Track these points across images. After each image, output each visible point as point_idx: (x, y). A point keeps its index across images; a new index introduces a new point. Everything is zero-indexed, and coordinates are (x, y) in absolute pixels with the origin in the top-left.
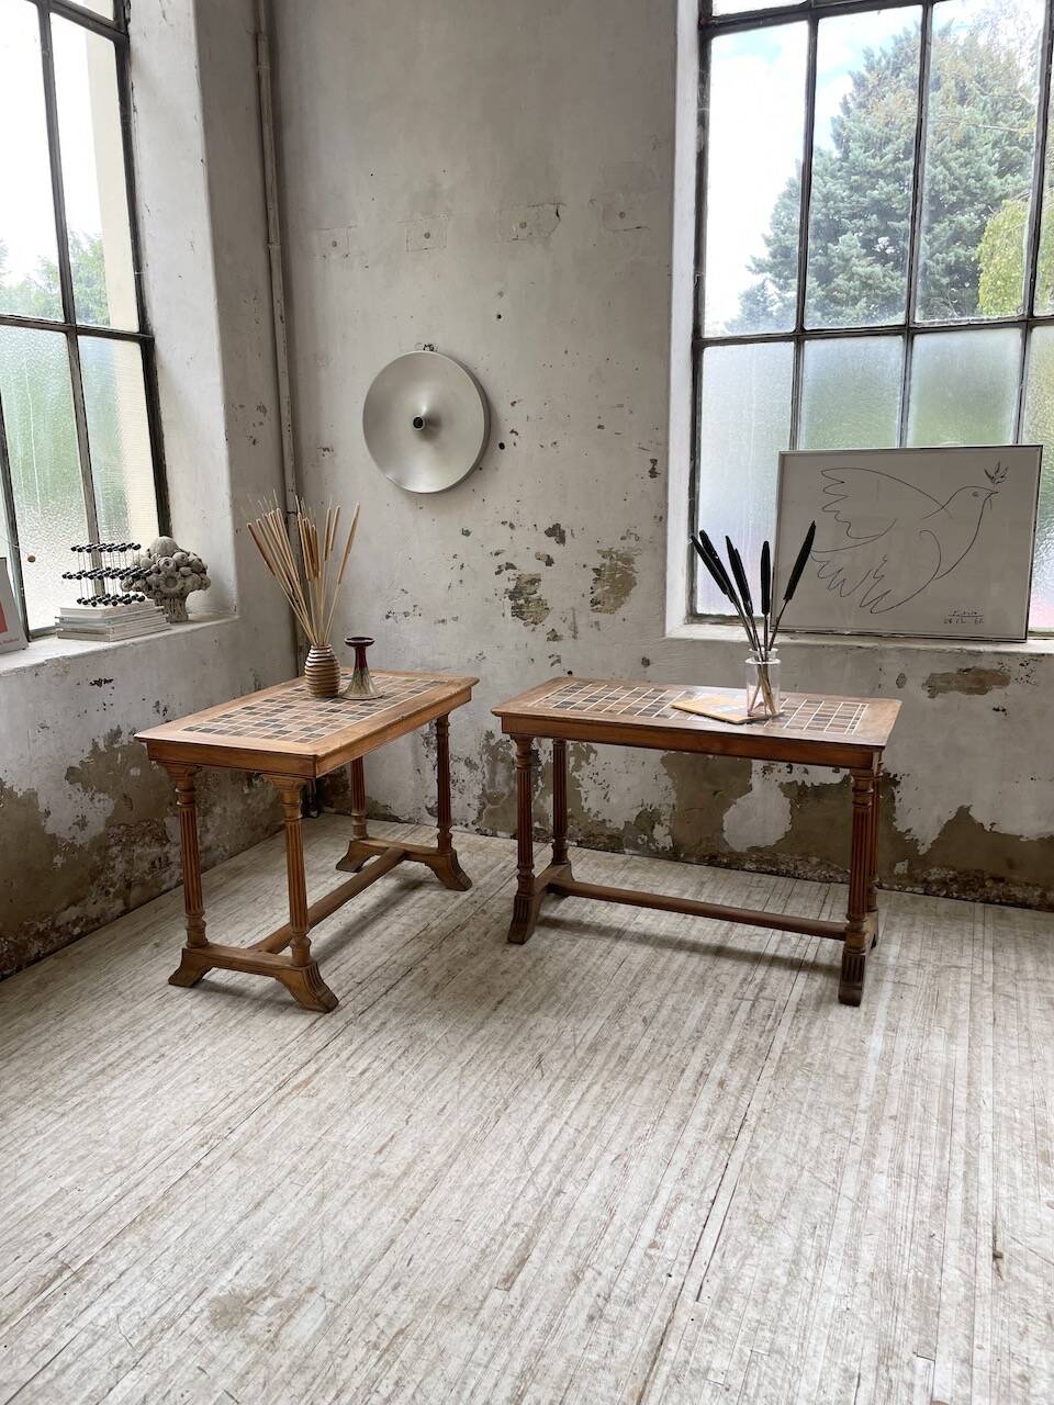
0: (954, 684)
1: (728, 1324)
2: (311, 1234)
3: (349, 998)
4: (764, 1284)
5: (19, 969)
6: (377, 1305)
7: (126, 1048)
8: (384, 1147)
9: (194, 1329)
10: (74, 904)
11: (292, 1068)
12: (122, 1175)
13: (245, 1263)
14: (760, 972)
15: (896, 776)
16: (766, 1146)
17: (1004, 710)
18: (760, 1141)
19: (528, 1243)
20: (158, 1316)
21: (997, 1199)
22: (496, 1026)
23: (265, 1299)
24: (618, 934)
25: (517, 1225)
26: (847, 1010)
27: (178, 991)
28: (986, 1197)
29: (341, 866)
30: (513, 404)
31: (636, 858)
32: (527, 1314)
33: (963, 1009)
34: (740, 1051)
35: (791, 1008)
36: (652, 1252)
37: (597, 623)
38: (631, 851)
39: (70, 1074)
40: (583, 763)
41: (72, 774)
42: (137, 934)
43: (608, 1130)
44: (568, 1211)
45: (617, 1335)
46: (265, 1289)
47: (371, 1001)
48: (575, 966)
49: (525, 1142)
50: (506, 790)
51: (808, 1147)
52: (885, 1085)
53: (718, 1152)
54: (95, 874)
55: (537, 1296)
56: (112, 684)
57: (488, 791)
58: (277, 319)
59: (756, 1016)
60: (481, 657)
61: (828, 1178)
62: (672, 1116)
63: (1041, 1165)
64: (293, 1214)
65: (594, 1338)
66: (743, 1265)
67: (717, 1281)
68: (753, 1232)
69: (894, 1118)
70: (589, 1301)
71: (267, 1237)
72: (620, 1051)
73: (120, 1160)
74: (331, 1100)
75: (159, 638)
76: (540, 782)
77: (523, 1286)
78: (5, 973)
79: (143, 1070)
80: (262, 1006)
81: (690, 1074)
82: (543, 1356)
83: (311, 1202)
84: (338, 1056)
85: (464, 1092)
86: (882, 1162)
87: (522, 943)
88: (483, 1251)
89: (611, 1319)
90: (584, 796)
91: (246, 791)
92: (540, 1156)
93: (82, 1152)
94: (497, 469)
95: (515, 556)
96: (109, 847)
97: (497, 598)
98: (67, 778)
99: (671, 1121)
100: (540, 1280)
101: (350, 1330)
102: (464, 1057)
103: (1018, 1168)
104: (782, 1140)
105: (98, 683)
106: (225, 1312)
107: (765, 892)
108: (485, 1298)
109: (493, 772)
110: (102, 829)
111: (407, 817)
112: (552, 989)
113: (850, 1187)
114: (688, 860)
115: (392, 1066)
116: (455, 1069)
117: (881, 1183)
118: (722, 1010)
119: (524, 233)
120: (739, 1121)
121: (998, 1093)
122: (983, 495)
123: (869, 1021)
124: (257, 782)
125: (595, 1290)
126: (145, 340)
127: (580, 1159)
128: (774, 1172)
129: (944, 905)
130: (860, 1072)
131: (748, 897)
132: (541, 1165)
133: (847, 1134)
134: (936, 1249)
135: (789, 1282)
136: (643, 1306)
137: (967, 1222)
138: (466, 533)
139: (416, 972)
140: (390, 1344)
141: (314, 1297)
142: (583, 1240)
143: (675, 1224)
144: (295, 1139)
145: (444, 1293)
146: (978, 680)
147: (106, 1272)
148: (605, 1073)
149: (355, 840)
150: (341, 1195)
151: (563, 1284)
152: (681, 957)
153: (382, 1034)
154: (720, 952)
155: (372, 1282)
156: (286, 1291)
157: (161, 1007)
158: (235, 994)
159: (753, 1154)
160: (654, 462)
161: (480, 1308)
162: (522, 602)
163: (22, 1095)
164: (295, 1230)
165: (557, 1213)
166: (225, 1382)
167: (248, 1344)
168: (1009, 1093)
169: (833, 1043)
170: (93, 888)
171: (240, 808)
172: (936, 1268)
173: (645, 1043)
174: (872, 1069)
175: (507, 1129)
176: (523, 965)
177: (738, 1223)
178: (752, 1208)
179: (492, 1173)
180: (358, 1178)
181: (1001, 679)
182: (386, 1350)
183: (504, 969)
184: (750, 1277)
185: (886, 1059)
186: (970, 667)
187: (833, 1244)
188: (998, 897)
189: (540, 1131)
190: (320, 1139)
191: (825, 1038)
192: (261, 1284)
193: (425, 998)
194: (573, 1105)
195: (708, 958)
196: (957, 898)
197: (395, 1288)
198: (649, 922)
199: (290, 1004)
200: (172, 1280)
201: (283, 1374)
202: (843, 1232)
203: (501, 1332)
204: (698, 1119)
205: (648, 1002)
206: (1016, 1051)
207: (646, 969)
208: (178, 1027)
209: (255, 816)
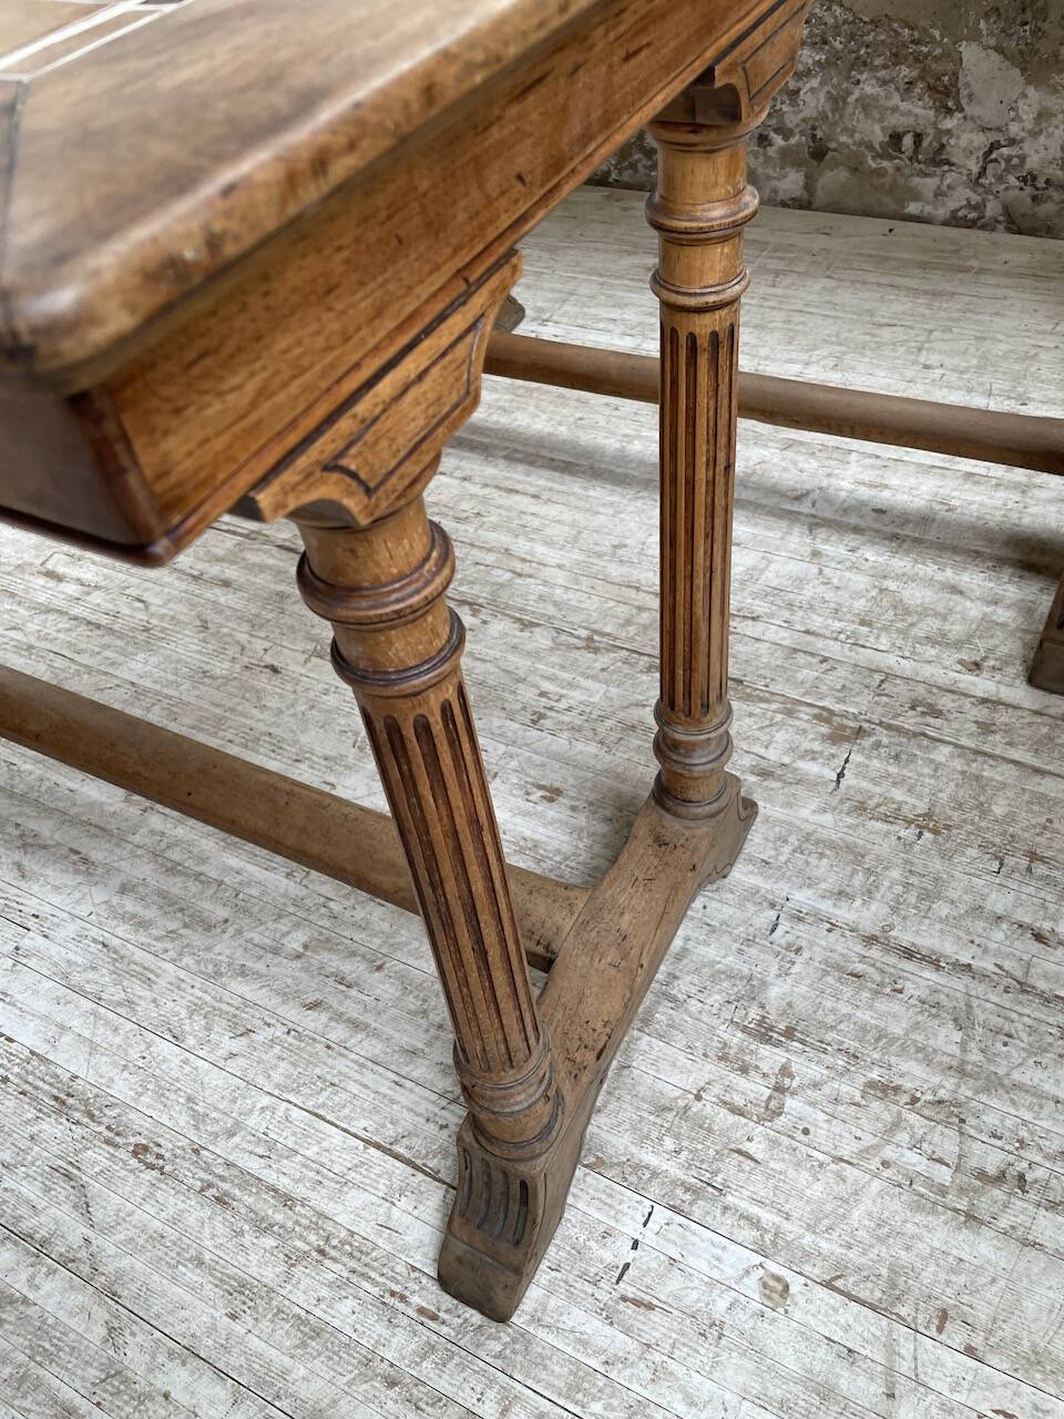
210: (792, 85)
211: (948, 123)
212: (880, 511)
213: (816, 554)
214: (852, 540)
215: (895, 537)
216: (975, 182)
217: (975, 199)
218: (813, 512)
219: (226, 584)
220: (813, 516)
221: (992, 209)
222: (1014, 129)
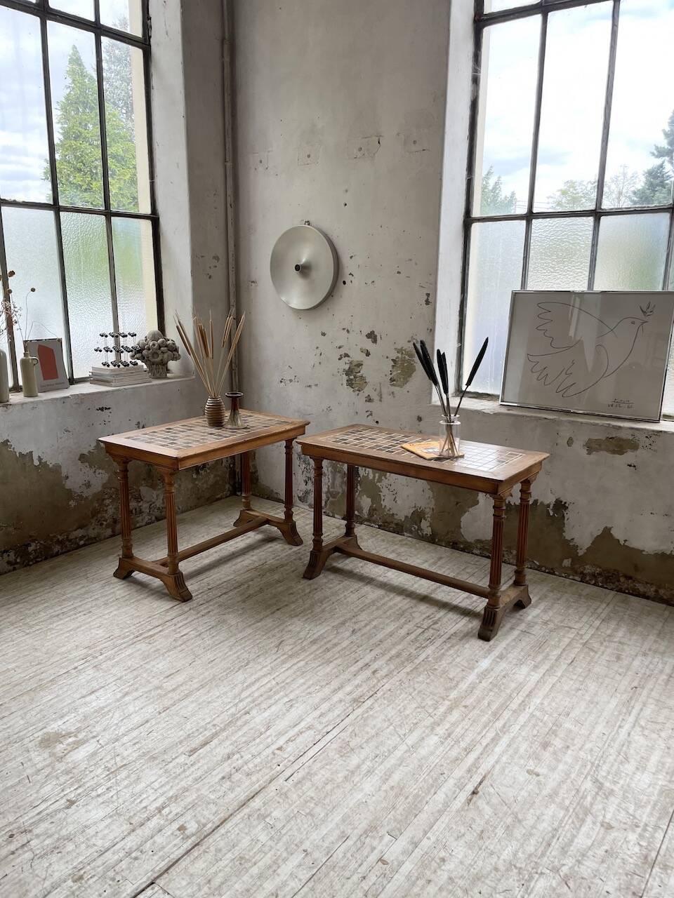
0: (603, 447)
1: (295, 796)
2: (109, 711)
3: (200, 596)
4: (328, 780)
5: (46, 559)
6: (120, 750)
7: (75, 606)
8: (170, 675)
9: (30, 745)
10: (81, 527)
11: (149, 627)
12: (39, 667)
13: (71, 719)
14: (442, 613)
15: (565, 503)
16: (379, 709)
17: (635, 466)
18: (376, 705)
19: (215, 735)
20: (17, 735)
21: (497, 762)
22: (269, 622)
23: (70, 737)
24: (368, 581)
25: (214, 725)
26: (481, 642)
27: (116, 580)
28: (492, 760)
29: (236, 524)
30: (351, 257)
31: (410, 539)
32: (192, 769)
33: (557, 652)
34: (398, 655)
35: (447, 636)
36: (277, 752)
37: (393, 393)
38: (408, 535)
39: (43, 614)
40: (383, 478)
41: (82, 458)
42: (112, 548)
43: (294, 686)
44: (246, 723)
45: (231, 789)
46: (73, 733)
47: (209, 599)
48: (333, 595)
49: (245, 685)
50: (340, 491)
51: (402, 714)
52: (474, 688)
53: (348, 708)
54: (95, 513)
55: (202, 761)
56: (110, 410)
57: (331, 490)
58: (229, 205)
59: (421, 638)
60: (329, 409)
61: (402, 732)
62: (335, 684)
63: (539, 748)
64: (106, 700)
65: (219, 788)
66: (323, 767)
67: (303, 773)
68: (340, 752)
69: (466, 707)
70: (228, 769)
71: (88, 709)
72: (328, 646)
73: (42, 660)
74: (158, 647)
75: (142, 387)
76: (359, 487)
77: (198, 756)
78: (38, 560)
79: (77, 618)
80: (152, 594)
81: (360, 664)
82: (187, 791)
83: (119, 695)
84: (175, 625)
85: (230, 653)
86: (441, 730)
87: (311, 579)
88: (189, 735)
89: (233, 780)
90: (383, 498)
91: (195, 476)
92: (249, 693)
93: (26, 653)
94: (341, 297)
95: (350, 349)
96: (104, 500)
97: (339, 375)
98: (79, 460)
99: (332, 687)
100: (209, 755)
101: (101, 760)
102: (240, 636)
103: (524, 747)
104: (389, 709)
105: (102, 409)
106: (48, 740)
107: (477, 568)
108: (176, 757)
109: (334, 479)
110: (100, 489)
112: (312, 606)
113: (411, 740)
114: (440, 543)
115: (200, 634)
116: (233, 640)
117: (434, 740)
118: (403, 632)
119: (359, 154)
120: (371, 693)
121: (542, 704)
122: (638, 322)
123: (490, 651)
125: (234, 765)
126: (154, 219)
127: (269, 698)
128: (374, 722)
129: (589, 589)
130: (463, 678)
131: (463, 570)
132: (246, 697)
133: (431, 710)
134: (440, 781)
135: (343, 781)
136: (254, 778)
137: (469, 771)
138: (324, 334)
139: (243, 587)
140: (116, 770)
141: (95, 740)
142: (244, 739)
143: (298, 741)
144: (129, 663)
145: (157, 751)
146: (619, 445)
147: (6, 711)
148: (313, 656)
149: (244, 510)
150: (135, 694)
151: (219, 759)
152: (399, 598)
153: (205, 618)
154: (425, 599)
155: (125, 739)
156: (81, 736)
157: (103, 587)
158: (142, 585)
159: (367, 712)
160: (428, 295)
161: (171, 762)
162: (352, 377)
163: (14, 621)
164: (102, 708)
165: (239, 723)
166: (29, 771)
167: (50, 756)
168: (549, 704)
169: (458, 660)
170: (93, 521)
171: (190, 486)
172: (433, 791)
173: (345, 643)
174: (472, 677)
175: (240, 676)
176: (303, 591)
177: (334, 746)
178: (347, 740)
179: (218, 697)
180: (150, 687)
181: (634, 446)
182: (112, 773)
183: (291, 592)
184: (324, 774)
185: (483, 675)
186: (614, 436)
187: (382, 767)
188: (627, 589)
189: (258, 680)
190: (141, 666)
191: (455, 656)
192: (73, 729)
193: (238, 602)
194: (284, 669)
195: (414, 601)
196: (601, 587)
197: (135, 744)
198: (393, 576)
199: (166, 595)
200: (33, 720)
201: (58, 774)
202: (392, 761)
203: (174, 775)
204: (348, 688)
205: (361, 621)
206: (572, 682)
207: (373, 602)
208: (106, 599)
209: (200, 491)
210: (105, 509)
211: (140, 504)
216: (149, 514)
217: (150, 517)
219: (209, 612)
221: (154, 518)
222: (153, 500)
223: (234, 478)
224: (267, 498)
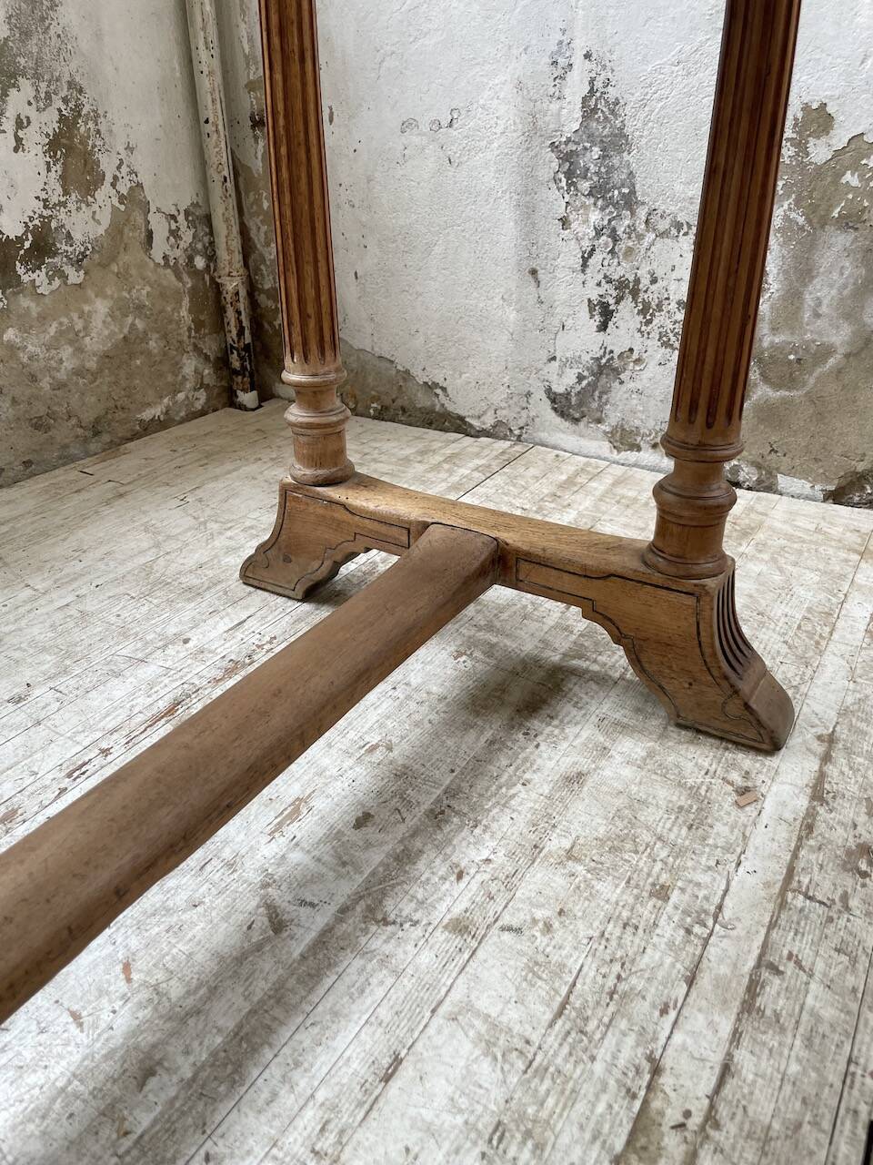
29: (256, 573)
111: (489, 421)
124: (40, 277)
149: (300, 485)
209: (45, 384)
212: (363, 820)
213: (459, 927)
214: (431, 867)
215: (438, 816)
218: (332, 909)
220: (344, 910)
223: (220, 326)
224: (381, 415)
